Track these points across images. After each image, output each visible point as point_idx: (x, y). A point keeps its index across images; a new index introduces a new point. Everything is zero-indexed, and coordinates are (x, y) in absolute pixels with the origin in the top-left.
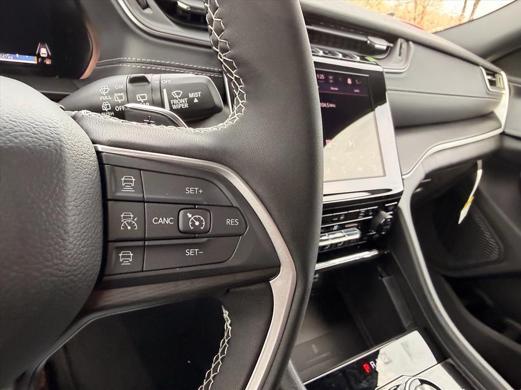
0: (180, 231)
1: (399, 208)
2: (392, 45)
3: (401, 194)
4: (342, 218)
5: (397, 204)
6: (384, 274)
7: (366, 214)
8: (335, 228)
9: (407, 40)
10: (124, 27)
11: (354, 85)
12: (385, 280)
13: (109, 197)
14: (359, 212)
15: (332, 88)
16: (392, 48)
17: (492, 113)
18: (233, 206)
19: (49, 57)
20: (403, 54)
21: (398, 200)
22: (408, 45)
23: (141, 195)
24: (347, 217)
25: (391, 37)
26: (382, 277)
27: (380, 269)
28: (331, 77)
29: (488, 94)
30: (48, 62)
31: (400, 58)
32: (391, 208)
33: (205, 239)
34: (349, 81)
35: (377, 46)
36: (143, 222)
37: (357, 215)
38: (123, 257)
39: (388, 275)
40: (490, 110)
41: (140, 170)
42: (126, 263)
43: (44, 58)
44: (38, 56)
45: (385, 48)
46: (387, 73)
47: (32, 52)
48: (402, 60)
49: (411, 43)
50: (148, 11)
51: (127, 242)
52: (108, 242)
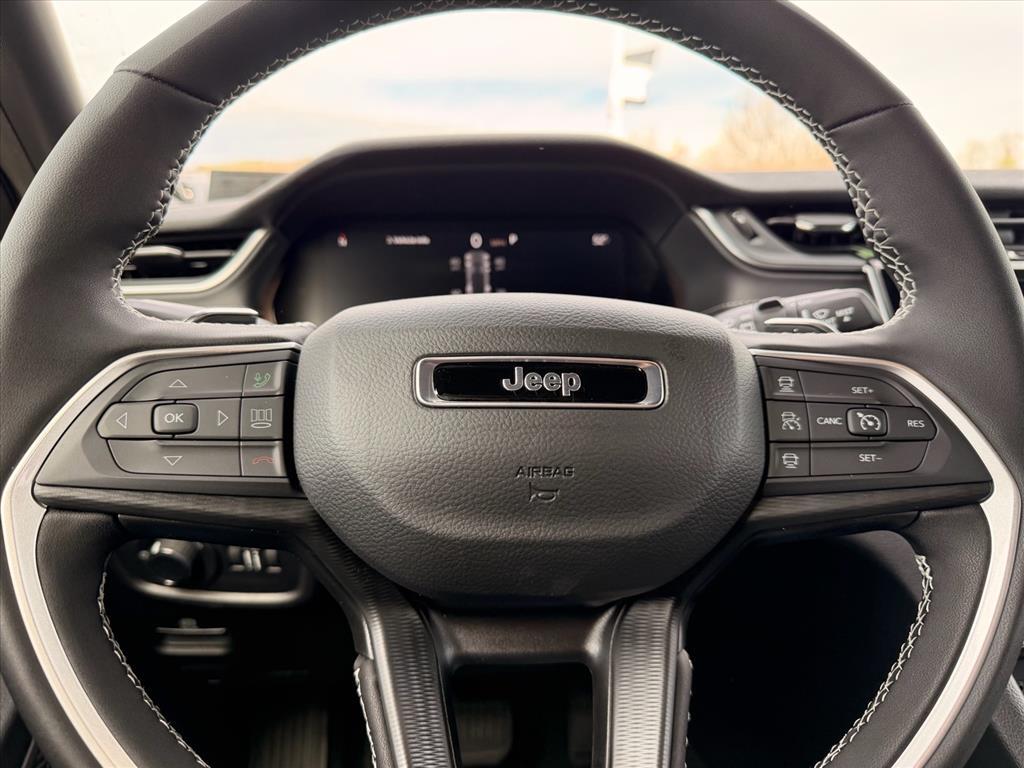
0: (852, 434)
13: (767, 397)
18: (913, 406)
23: (801, 395)
33: (883, 443)
36: (806, 423)
38: (787, 459)
41: (797, 370)
42: (791, 467)
50: (757, 242)
51: (790, 443)
52: (770, 442)
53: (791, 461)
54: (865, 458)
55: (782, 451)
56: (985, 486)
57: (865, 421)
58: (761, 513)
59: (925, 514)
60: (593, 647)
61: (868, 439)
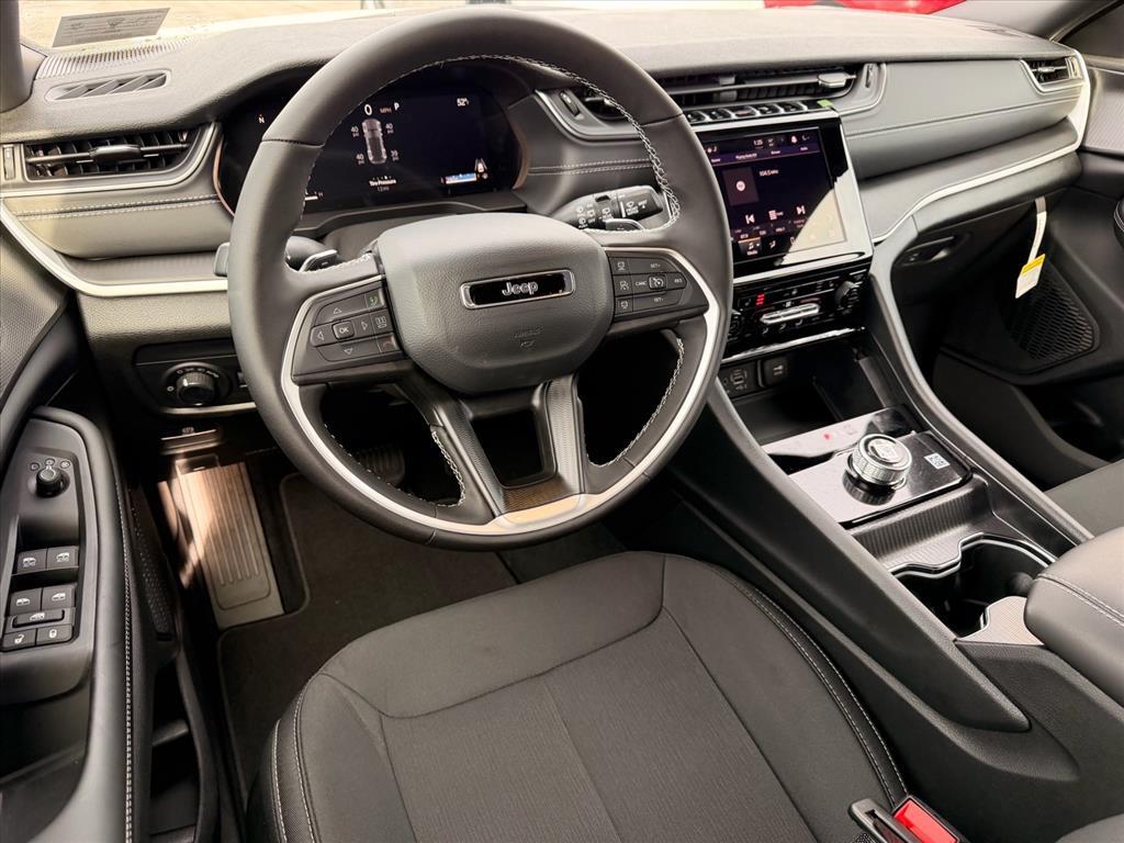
0: (651, 288)
1: (872, 276)
2: (854, 77)
3: (870, 259)
4: (794, 293)
5: (866, 273)
6: (861, 355)
7: (825, 286)
8: (788, 304)
9: (879, 64)
10: (559, 136)
11: (800, 142)
12: (863, 363)
13: (613, 274)
14: (816, 285)
15: (773, 153)
16: (856, 81)
17: (1065, 119)
18: (677, 271)
19: (485, 171)
20: (872, 84)
21: (868, 267)
22: (880, 69)
23: (628, 271)
24: (801, 291)
25: (853, 67)
26: (858, 359)
27: (855, 351)
28: (770, 141)
29: (1042, 97)
30: (485, 176)
31: (868, 89)
32: (859, 277)
33: (664, 292)
34: (794, 140)
35: (831, 85)
36: (631, 286)
37: (812, 289)
38: (623, 305)
39: (866, 356)
40: (1060, 116)
41: (625, 257)
42: (625, 308)
43: (481, 174)
44: (477, 172)
45: (843, 84)
46: (843, 116)
47: (471, 169)
48: (870, 93)
49: (884, 66)
50: (579, 117)
51: (623, 297)
52: (617, 296)
53: (625, 305)
54: (656, 300)
55: (620, 300)
56: (705, 307)
57: (657, 282)
58: (612, 331)
59: (681, 322)
60: (536, 402)
61: (658, 290)
